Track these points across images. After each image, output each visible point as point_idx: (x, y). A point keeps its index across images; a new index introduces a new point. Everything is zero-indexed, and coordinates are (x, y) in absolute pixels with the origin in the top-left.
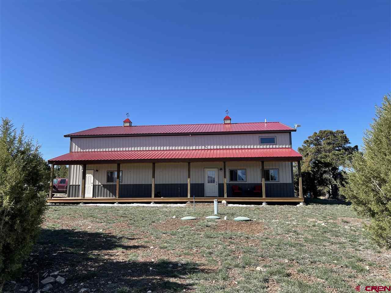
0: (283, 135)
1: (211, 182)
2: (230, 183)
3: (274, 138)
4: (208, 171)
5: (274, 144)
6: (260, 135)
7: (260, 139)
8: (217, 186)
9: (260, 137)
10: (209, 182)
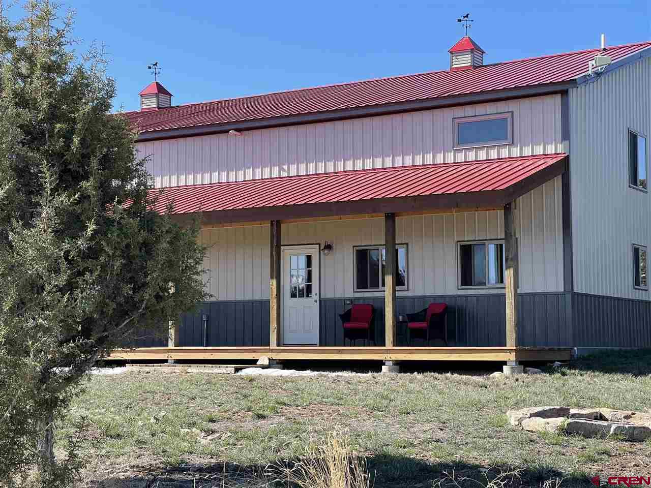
0: (536, 102)
1: (301, 296)
2: (358, 295)
3: (505, 119)
4: (292, 254)
5: (506, 142)
6: (459, 112)
7: (456, 127)
8: (316, 308)
9: (456, 122)
10: (293, 295)
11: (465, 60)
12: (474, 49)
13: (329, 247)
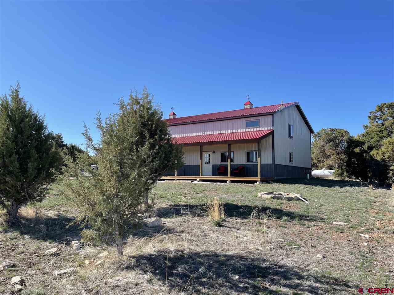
0: (266, 117)
1: (207, 164)
2: (221, 164)
3: (258, 121)
4: (205, 154)
5: (258, 127)
6: (247, 119)
7: (246, 123)
8: (211, 167)
9: (246, 122)
10: (205, 164)
11: (248, 107)
12: (251, 104)
13: (214, 152)
